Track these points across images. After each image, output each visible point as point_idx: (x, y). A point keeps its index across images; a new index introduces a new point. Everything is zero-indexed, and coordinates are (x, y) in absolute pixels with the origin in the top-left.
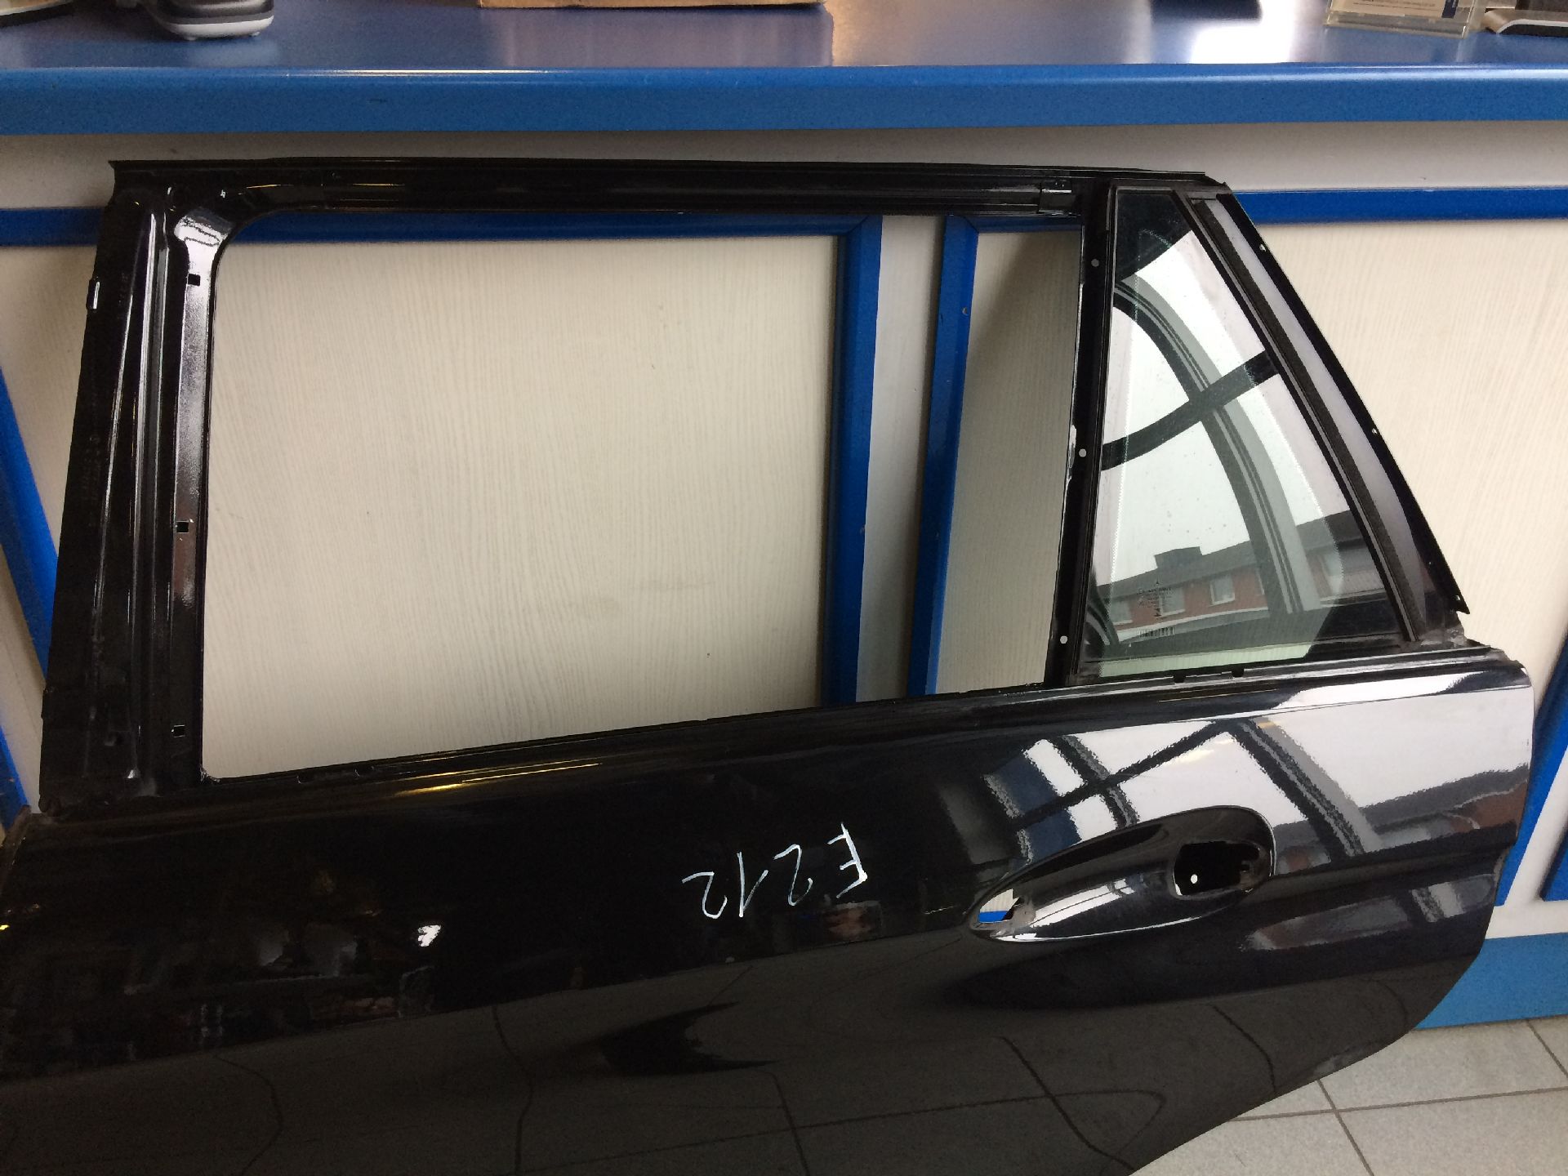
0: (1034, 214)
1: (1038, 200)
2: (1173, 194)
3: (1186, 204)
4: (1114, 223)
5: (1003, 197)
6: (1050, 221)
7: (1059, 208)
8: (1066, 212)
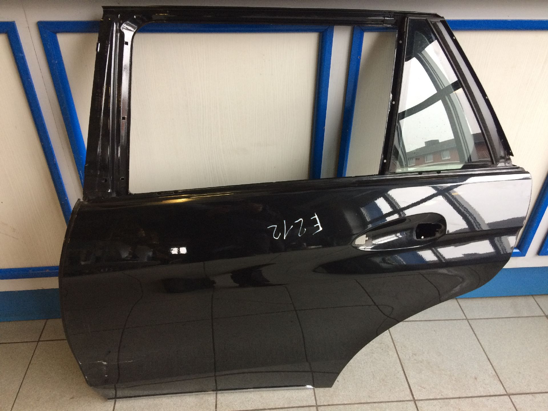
0: (381, 26)
1: (383, 21)
2: (426, 20)
3: (430, 23)
4: (407, 29)
5: (373, 20)
6: (387, 28)
7: (389, 24)
8: (392, 25)
